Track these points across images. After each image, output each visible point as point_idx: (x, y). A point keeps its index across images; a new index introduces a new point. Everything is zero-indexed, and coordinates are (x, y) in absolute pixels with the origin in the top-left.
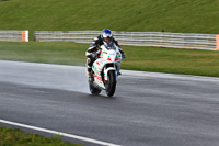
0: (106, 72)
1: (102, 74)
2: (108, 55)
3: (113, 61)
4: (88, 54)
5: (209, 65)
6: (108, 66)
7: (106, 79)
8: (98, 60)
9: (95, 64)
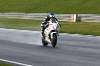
0: (52, 34)
1: (50, 35)
2: (53, 26)
3: (55, 29)
4: (42, 25)
5: (68, 28)
6: (52, 31)
7: (52, 38)
8: (47, 28)
9: (46, 30)
